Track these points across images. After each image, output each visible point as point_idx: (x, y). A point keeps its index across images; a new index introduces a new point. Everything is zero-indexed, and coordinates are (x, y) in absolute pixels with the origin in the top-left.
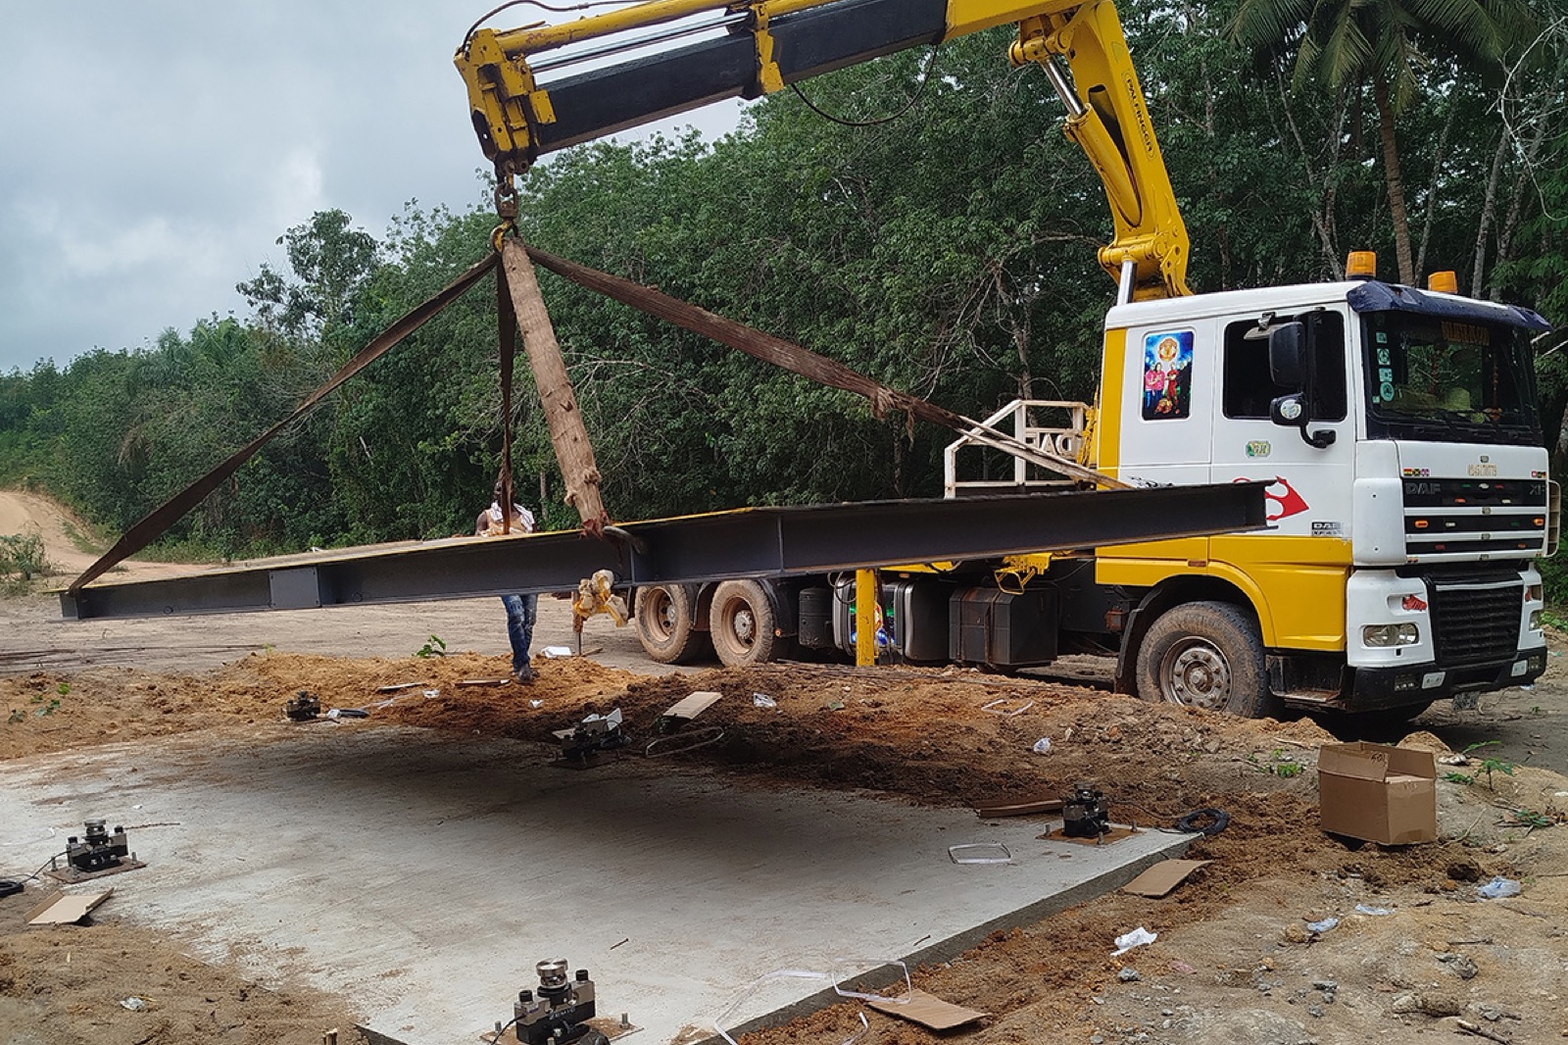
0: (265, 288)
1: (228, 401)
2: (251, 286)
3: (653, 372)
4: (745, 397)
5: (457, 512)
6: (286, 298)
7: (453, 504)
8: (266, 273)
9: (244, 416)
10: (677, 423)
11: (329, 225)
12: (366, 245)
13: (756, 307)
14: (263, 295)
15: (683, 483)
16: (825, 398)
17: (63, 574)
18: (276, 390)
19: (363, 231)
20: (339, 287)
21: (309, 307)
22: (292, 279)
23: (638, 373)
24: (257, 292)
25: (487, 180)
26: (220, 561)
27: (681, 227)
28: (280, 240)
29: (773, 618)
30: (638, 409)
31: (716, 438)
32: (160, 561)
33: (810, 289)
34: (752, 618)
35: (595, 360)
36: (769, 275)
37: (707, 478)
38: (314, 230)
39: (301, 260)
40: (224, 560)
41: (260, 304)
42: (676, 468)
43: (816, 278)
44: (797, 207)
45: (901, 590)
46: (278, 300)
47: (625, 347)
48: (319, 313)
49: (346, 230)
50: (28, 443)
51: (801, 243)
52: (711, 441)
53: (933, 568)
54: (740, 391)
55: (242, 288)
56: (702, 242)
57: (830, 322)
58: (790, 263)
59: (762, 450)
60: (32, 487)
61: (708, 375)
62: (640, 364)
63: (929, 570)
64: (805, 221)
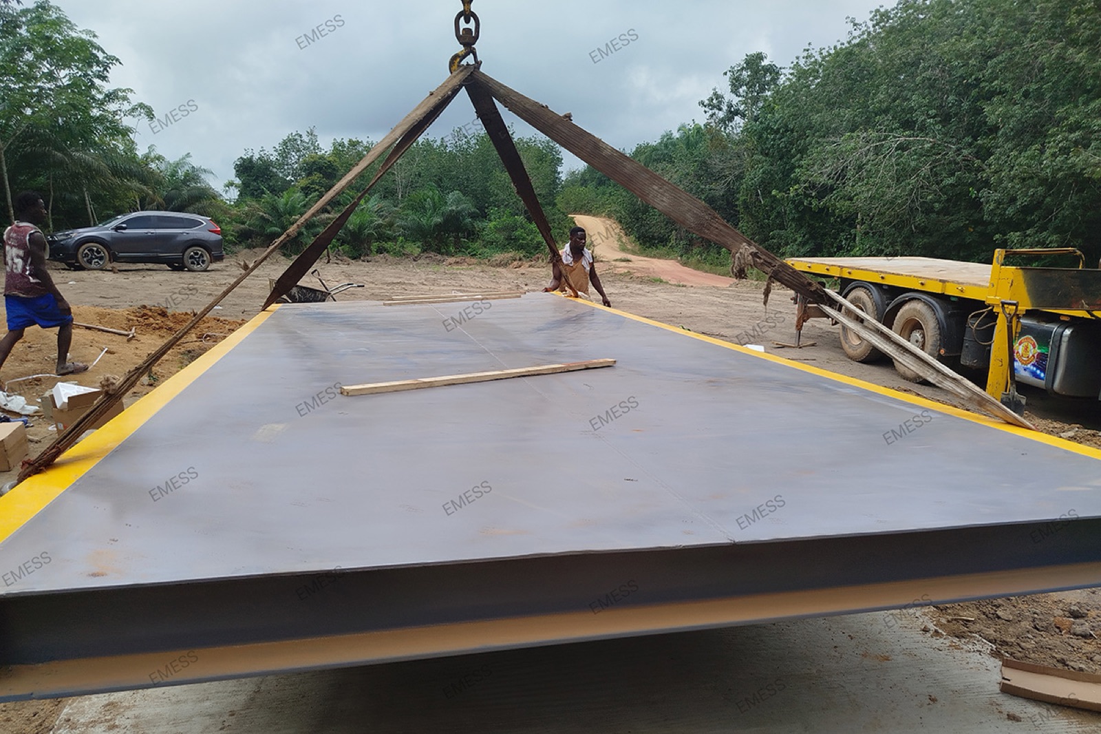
0: (715, 102)
1: (691, 170)
2: (706, 102)
3: (939, 145)
4: (1006, 162)
5: (804, 236)
6: (725, 108)
7: (803, 230)
8: (715, 94)
9: (699, 177)
10: (951, 181)
11: (754, 62)
12: (773, 70)
13: (1026, 95)
14: (713, 107)
15: (950, 222)
16: (1069, 161)
17: (602, 261)
18: (716, 163)
19: (774, 63)
20: (755, 101)
21: (737, 113)
22: (729, 97)
23: (927, 146)
24: (709, 105)
25: (852, 24)
26: (677, 259)
27: (976, 37)
28: (725, 74)
29: (940, 339)
30: (925, 170)
31: (978, 192)
32: (651, 257)
33: (1074, 77)
34: (924, 337)
35: (899, 137)
36: (1042, 70)
37: (967, 220)
38: (745, 65)
39: (736, 84)
40: (679, 258)
41: (711, 112)
42: (945, 211)
43: (1080, 69)
44: (1074, 13)
45: (1060, 330)
46: (720, 109)
47: (923, 128)
48: (743, 116)
49: (763, 64)
50: (610, 193)
51: (1073, 43)
52: (973, 193)
53: (1092, 315)
54: (1003, 158)
55: (702, 103)
56: (990, 47)
57: (1086, 103)
58: (1060, 57)
59: (1013, 200)
60: (609, 216)
61: (981, 147)
62: (931, 140)
63: (1089, 317)
64: (1079, 24)
